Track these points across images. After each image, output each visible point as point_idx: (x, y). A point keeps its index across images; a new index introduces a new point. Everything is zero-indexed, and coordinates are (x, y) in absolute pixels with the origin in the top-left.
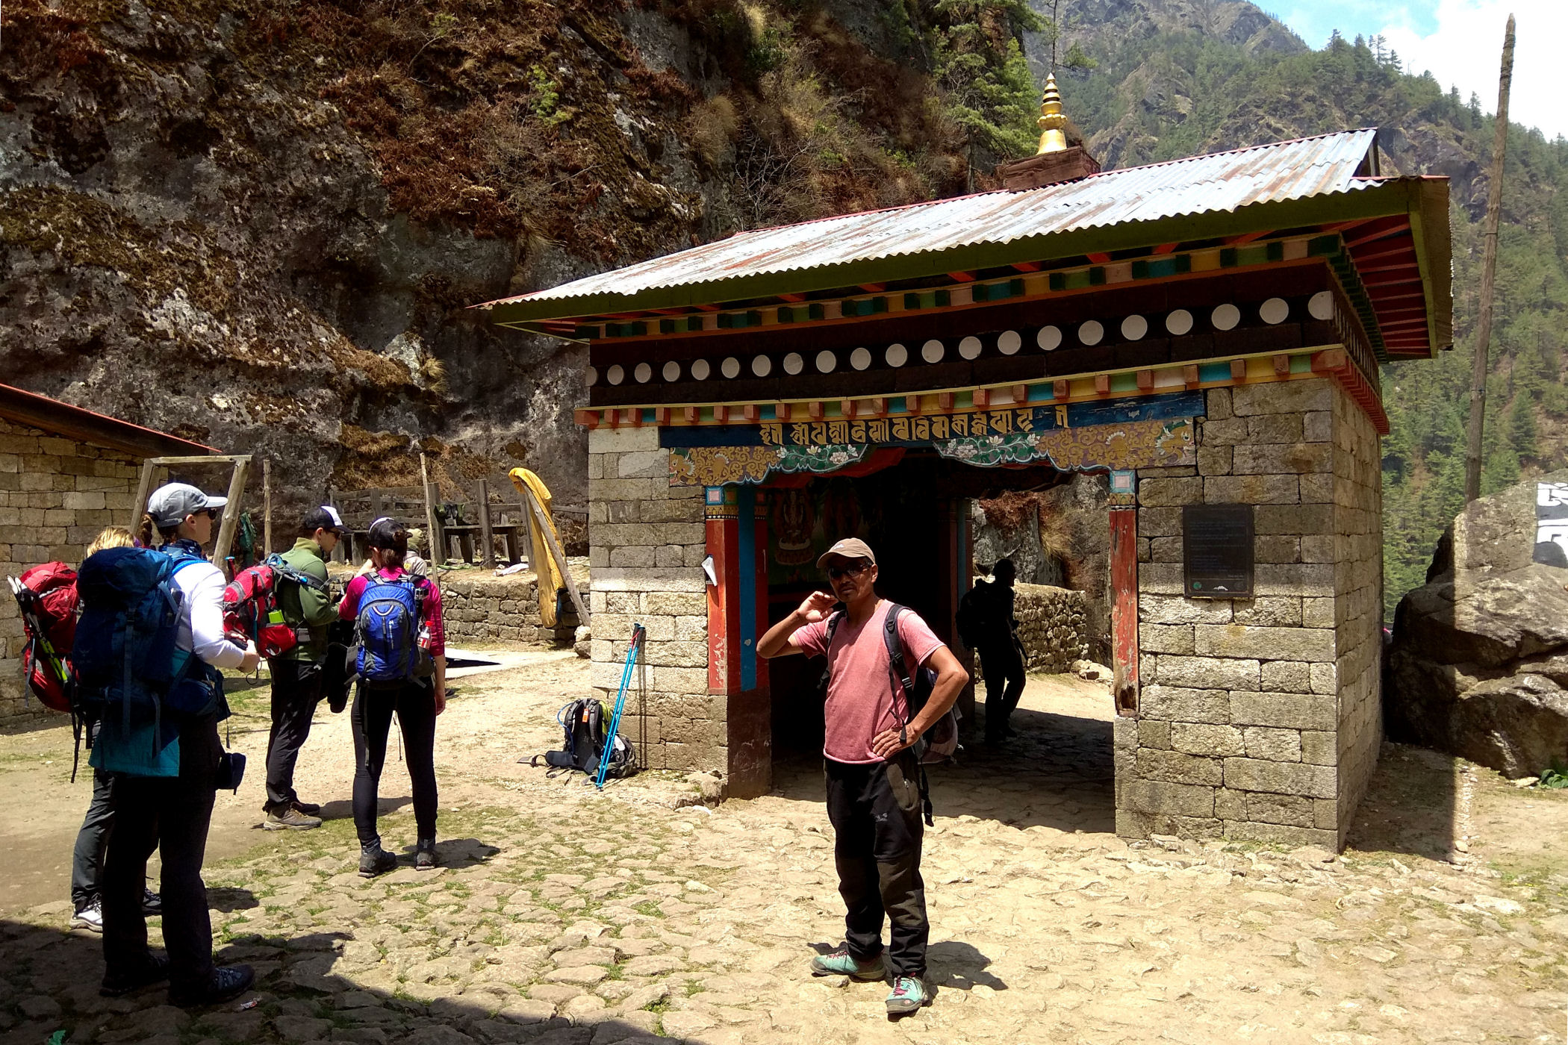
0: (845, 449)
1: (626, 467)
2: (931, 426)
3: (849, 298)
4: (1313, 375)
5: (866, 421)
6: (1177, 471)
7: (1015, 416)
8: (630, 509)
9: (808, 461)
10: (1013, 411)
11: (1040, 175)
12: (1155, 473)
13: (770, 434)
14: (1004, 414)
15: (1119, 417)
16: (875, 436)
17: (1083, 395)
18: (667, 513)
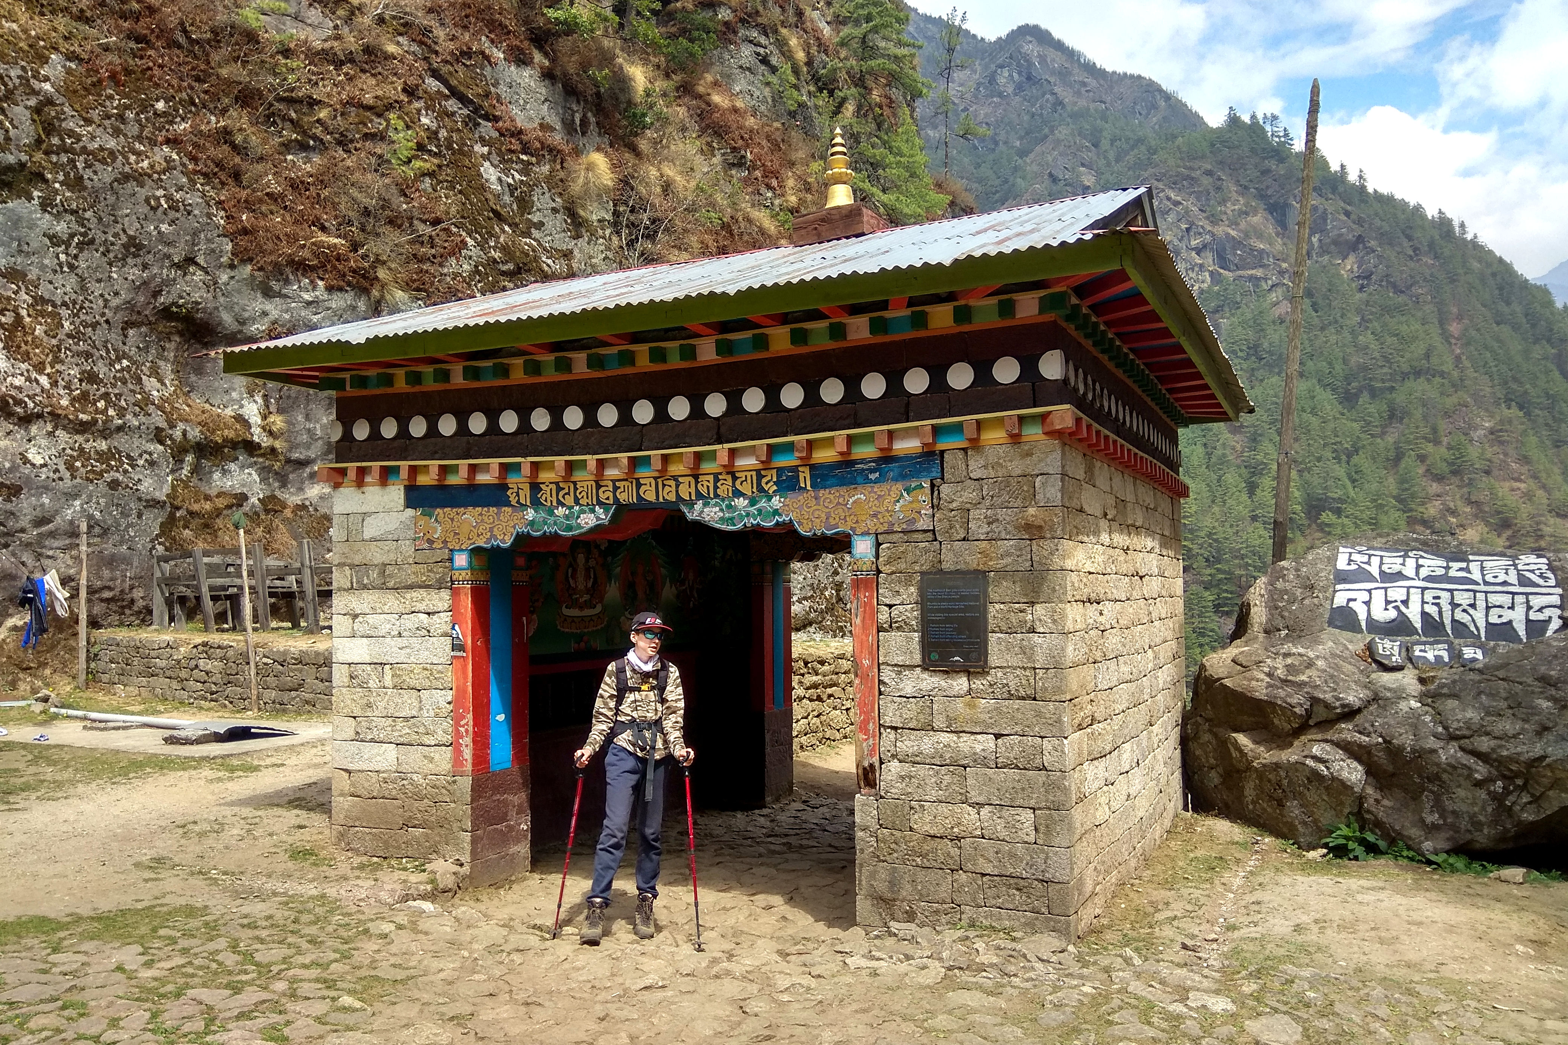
0: (593, 511)
1: (371, 529)
2: (677, 486)
3: (594, 351)
4: (1043, 437)
5: (614, 481)
6: (916, 536)
7: (760, 477)
8: (374, 574)
9: (555, 523)
10: (758, 471)
11: (823, 229)
12: (895, 537)
13: (518, 495)
14: (749, 474)
15: (860, 479)
16: (623, 497)
17: (824, 456)
18: (412, 580)
